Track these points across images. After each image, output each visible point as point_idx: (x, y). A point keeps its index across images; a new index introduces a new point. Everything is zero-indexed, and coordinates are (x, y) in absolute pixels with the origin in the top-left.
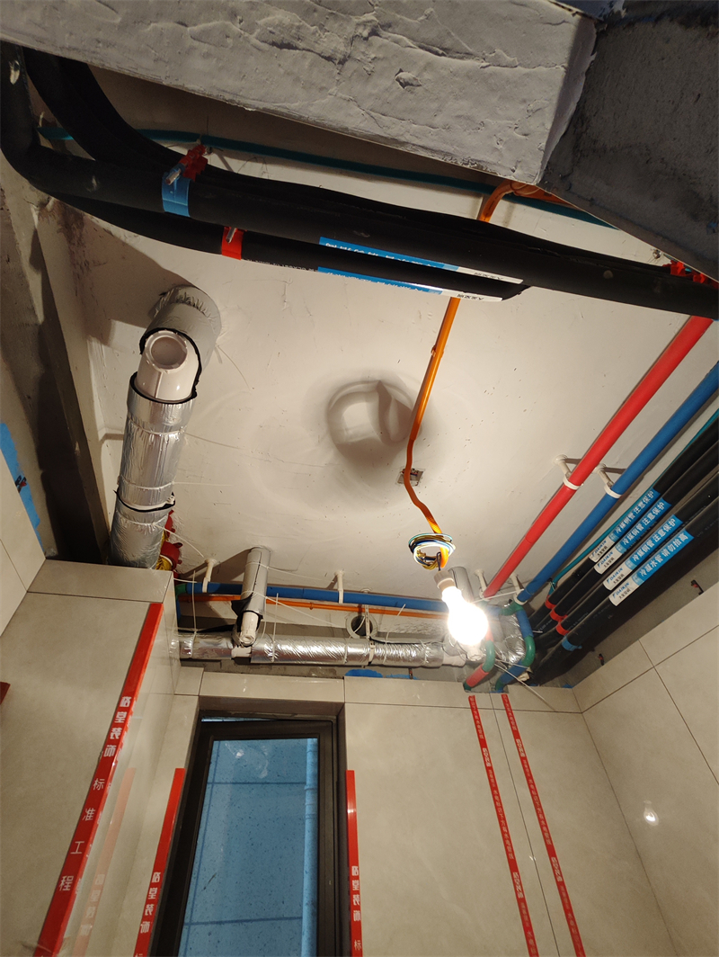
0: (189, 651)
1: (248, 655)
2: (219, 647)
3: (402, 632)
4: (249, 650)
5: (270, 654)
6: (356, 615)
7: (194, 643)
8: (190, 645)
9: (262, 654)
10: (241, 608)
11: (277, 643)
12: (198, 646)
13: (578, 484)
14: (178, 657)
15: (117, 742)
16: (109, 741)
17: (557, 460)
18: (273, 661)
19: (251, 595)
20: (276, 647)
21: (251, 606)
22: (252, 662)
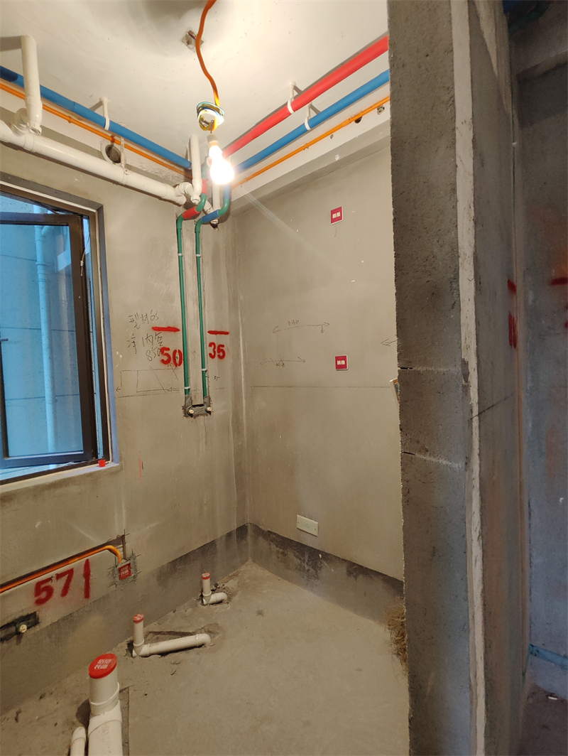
3: (144, 170)
6: (109, 143)
13: (294, 111)
17: (290, 84)
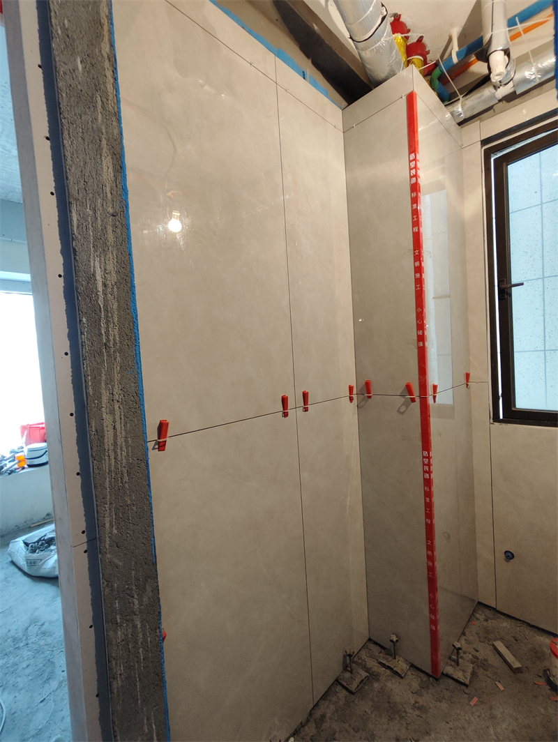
0: (461, 114)
1: (512, 90)
2: (483, 98)
4: (511, 84)
5: (533, 77)
7: (462, 107)
8: (460, 110)
9: (525, 81)
10: (484, 56)
11: (537, 63)
12: (466, 107)
14: (454, 123)
15: (416, 176)
16: (411, 177)
18: (538, 81)
19: (491, 37)
20: (537, 68)
21: (493, 48)
22: (518, 93)
